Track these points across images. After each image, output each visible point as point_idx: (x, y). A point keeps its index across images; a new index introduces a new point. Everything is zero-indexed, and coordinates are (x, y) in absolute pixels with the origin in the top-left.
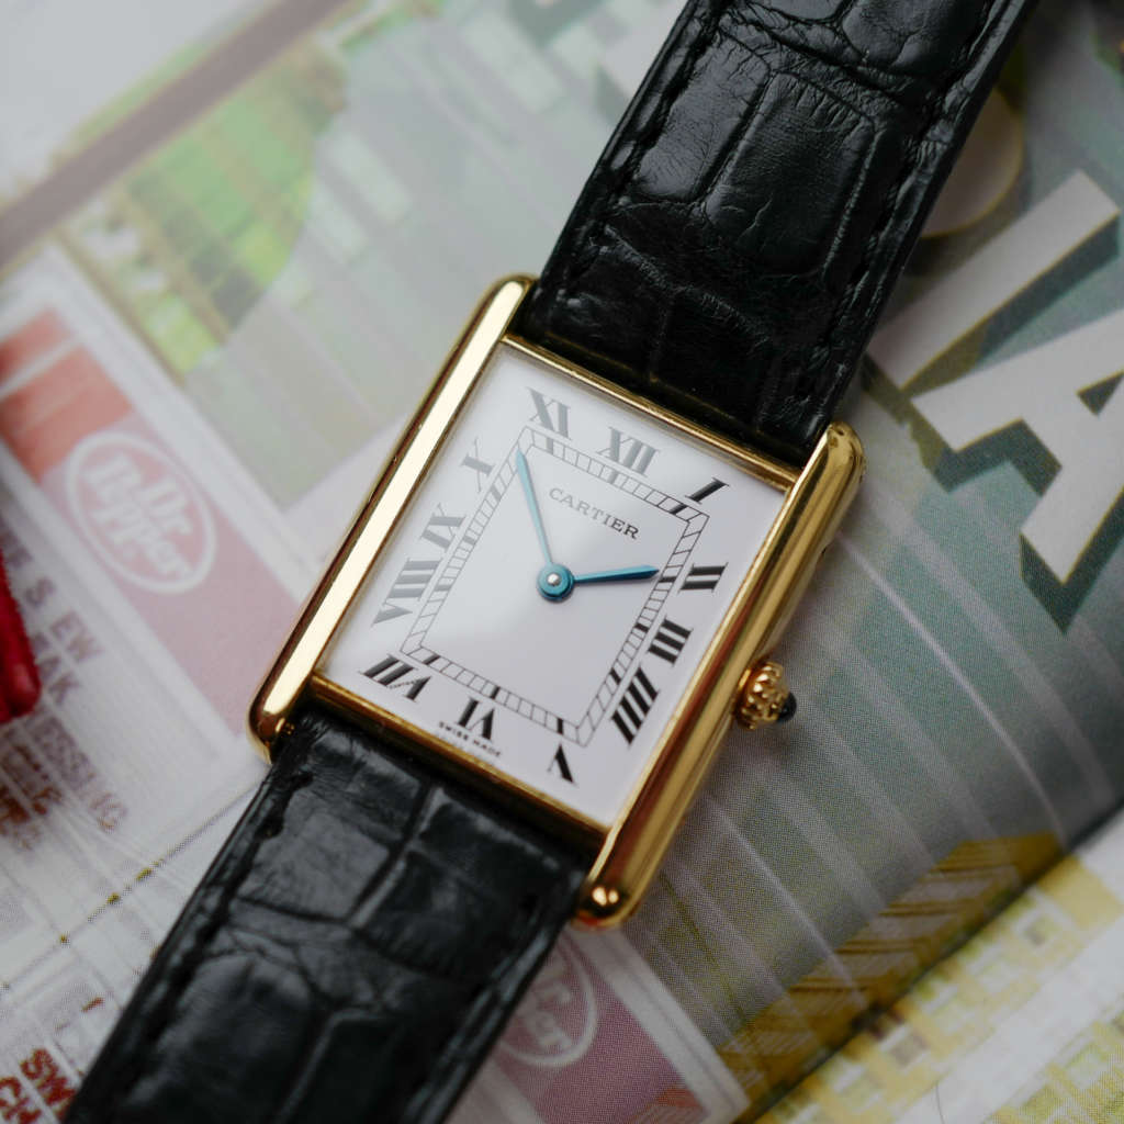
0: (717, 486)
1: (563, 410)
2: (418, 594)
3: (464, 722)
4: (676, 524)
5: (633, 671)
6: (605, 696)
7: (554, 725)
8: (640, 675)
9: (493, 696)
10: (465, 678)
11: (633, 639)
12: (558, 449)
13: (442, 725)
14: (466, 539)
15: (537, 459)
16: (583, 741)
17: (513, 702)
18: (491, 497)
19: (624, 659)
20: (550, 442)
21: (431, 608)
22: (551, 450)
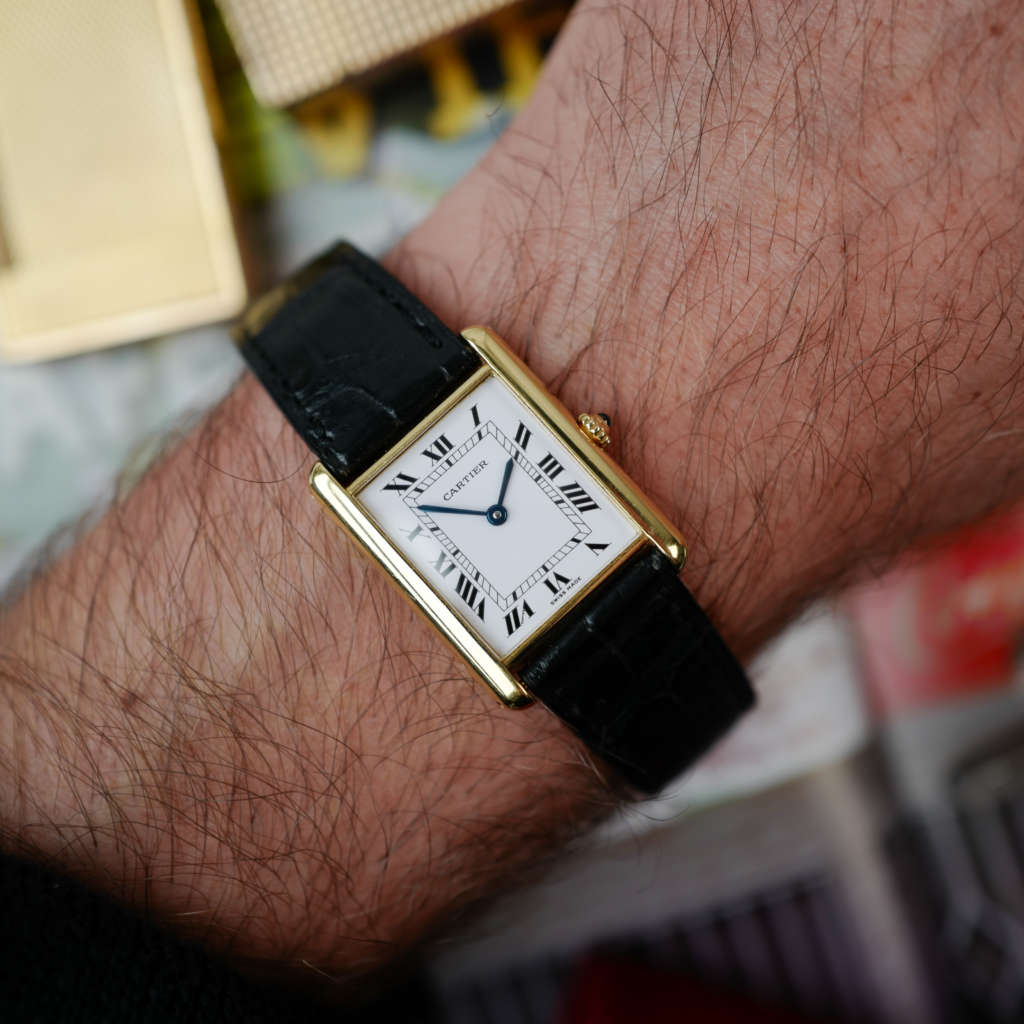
0: (474, 410)
1: (401, 476)
2: (475, 591)
3: (555, 591)
4: (487, 439)
5: (560, 492)
6: (568, 511)
7: (574, 544)
8: (563, 489)
9: (546, 570)
10: (531, 581)
11: (543, 485)
12: (421, 487)
13: (552, 603)
14: (454, 554)
15: (424, 500)
16: (587, 531)
17: (554, 561)
18: (436, 532)
19: (552, 494)
20: (417, 490)
21: (486, 586)
22: (421, 491)
